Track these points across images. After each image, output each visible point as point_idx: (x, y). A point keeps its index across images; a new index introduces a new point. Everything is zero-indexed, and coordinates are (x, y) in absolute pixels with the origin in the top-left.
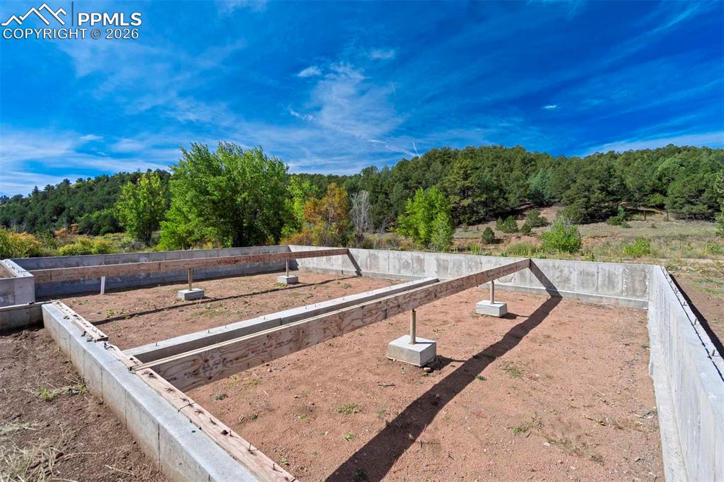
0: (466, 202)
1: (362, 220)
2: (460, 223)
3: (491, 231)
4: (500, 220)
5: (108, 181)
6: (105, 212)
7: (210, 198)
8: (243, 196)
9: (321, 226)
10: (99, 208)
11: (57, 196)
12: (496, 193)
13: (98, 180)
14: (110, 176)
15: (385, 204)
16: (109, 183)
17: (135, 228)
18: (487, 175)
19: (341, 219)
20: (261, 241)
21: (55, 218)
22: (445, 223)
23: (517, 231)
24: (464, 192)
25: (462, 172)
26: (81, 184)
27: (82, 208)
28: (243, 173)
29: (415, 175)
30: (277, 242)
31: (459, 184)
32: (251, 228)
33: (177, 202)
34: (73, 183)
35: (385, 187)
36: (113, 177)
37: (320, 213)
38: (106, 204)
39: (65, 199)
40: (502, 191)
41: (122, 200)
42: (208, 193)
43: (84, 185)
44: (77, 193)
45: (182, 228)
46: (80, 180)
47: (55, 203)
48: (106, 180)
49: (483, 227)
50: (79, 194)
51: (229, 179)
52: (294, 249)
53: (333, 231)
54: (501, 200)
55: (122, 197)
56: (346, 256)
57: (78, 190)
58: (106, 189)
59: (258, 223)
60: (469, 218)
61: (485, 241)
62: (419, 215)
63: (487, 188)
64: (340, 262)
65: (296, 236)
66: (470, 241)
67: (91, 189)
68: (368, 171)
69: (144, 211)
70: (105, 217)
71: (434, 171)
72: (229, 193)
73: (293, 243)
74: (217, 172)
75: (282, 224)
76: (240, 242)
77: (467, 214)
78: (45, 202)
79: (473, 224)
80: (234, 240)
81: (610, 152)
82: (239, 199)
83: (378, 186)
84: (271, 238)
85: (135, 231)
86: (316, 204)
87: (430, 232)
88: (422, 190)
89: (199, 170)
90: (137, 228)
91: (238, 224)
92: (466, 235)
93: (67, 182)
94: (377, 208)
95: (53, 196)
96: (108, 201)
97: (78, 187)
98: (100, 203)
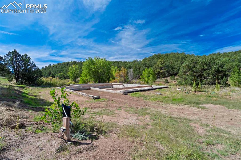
0: (161, 71)
1: (131, 77)
2: (160, 77)
3: (167, 80)
4: (171, 76)
6: (62, 74)
7: (92, 71)
8: (100, 70)
9: (119, 78)
10: (60, 72)
11: (48, 69)
12: (170, 69)
13: (58, 64)
15: (139, 72)
16: (61, 65)
18: (168, 63)
19: (125, 77)
20: (104, 82)
21: (49, 75)
22: (152, 78)
23: (175, 80)
24: (161, 69)
25: (160, 63)
26: (54, 66)
27: (55, 72)
28: (100, 64)
29: (148, 63)
30: (109, 82)
31: (160, 66)
32: (102, 79)
33: (84, 72)
34: (52, 65)
35: (139, 66)
36: (62, 63)
37: (119, 75)
39: (51, 70)
40: (173, 68)
41: (69, 71)
42: (91, 70)
44: (53, 68)
45: (85, 79)
46: (54, 64)
47: (48, 71)
49: (165, 78)
50: (54, 68)
51: (97, 66)
52: (112, 83)
53: (122, 79)
54: (172, 70)
55: (69, 70)
56: (122, 85)
57: (54, 67)
58: (61, 67)
59: (104, 77)
60: (163, 76)
61: (165, 82)
62: (146, 75)
63: (168, 67)
64: (121, 86)
65: (113, 81)
66: (161, 82)
67: (57, 67)
68: (135, 61)
69: (74, 74)
70: (62, 75)
71: (154, 61)
72: (97, 70)
73: (113, 82)
74: (94, 64)
75: (110, 77)
76: (99, 82)
77: (162, 75)
78: (46, 71)
79: (163, 78)
80: (98, 82)
81: (218, 53)
82: (99, 71)
83: (137, 66)
84: (107, 81)
86: (118, 73)
87: (148, 80)
88: (147, 69)
89: (89, 64)
90: (73, 78)
91: (99, 77)
92: (160, 81)
93: (50, 65)
94: (136, 73)
95: (47, 69)
96: (62, 70)
97: (53, 66)
98: (60, 71)
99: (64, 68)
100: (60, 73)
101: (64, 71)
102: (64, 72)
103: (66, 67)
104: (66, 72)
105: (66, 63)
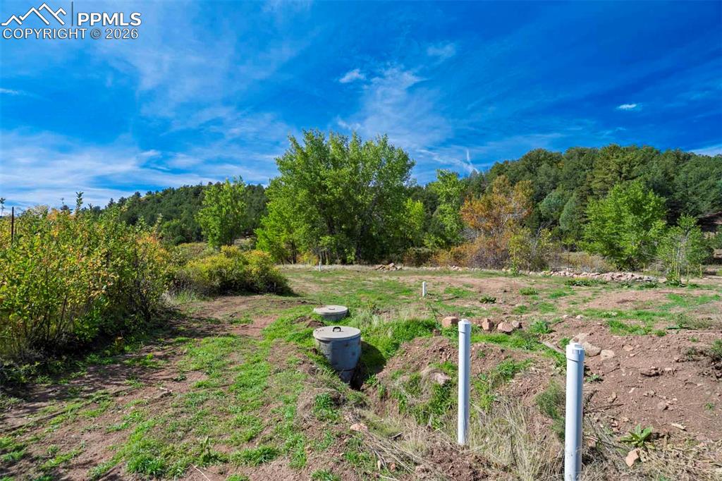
5: (174, 193)
6: (174, 222)
11: (130, 207)
13: (165, 192)
14: (175, 189)
16: (175, 195)
17: (217, 237)
26: (151, 196)
27: (153, 218)
34: (143, 195)
36: (178, 190)
38: (175, 215)
39: (137, 209)
43: (153, 198)
44: (147, 204)
46: (150, 193)
48: (172, 193)
50: (149, 206)
57: (148, 202)
58: (173, 201)
67: (159, 201)
69: (227, 218)
70: (175, 227)
85: (218, 240)
90: (219, 237)
93: (138, 195)
96: (175, 212)
97: (148, 199)
98: (169, 214)
99: (184, 206)
100: (168, 220)
101: (184, 215)
102: (183, 219)
103: (190, 203)
104: (189, 216)
105: (191, 190)
